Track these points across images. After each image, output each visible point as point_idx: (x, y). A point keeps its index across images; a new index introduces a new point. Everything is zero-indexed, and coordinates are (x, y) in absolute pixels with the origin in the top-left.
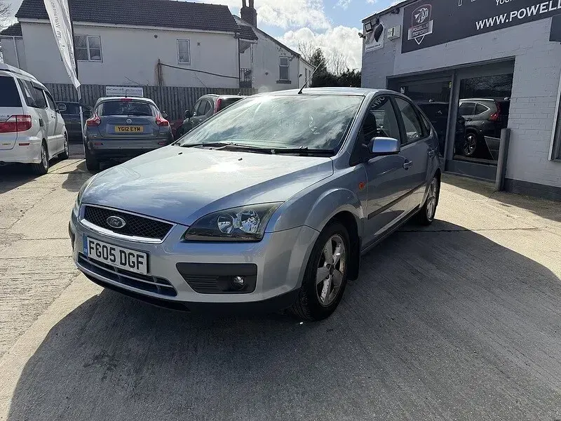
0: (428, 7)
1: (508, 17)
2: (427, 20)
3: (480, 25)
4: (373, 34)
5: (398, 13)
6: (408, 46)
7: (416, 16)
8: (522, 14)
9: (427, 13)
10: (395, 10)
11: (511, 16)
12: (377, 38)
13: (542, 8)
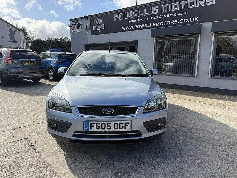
0: (102, 19)
1: (134, 27)
2: (101, 24)
3: (124, 28)
4: (76, 26)
5: (87, 19)
6: (94, 33)
7: (97, 22)
8: (139, 27)
9: (101, 21)
10: (86, 18)
11: (135, 27)
12: (78, 28)
13: (145, 26)
